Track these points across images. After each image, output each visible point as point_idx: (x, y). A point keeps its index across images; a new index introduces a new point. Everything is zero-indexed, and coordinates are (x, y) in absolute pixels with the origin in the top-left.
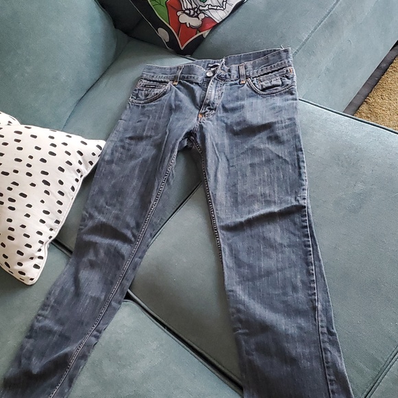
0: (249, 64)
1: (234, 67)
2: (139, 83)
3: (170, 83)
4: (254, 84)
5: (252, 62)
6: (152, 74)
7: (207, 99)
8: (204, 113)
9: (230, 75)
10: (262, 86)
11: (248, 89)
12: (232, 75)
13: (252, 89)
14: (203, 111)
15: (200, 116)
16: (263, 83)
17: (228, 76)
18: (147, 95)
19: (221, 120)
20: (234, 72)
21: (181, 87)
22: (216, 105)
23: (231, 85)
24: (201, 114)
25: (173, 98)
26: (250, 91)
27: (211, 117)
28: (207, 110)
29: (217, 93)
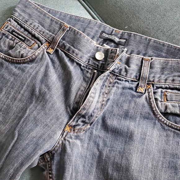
0: (158, 62)
1: (136, 59)
2: (6, 24)
3: (44, 46)
4: (156, 99)
5: (162, 60)
6: (27, 17)
7: (84, 109)
8: (75, 126)
9: (126, 71)
10: (166, 107)
11: (146, 104)
12: (130, 72)
13: (151, 108)
14: (74, 124)
15: (67, 129)
16: (169, 104)
17: (123, 73)
18: (11, 47)
19: (95, 143)
20: (134, 67)
21: (56, 60)
22: (94, 118)
23: (124, 88)
24: (70, 126)
25: (40, 76)
26: (147, 109)
27: (82, 133)
28: (79, 122)
29: (101, 99)
